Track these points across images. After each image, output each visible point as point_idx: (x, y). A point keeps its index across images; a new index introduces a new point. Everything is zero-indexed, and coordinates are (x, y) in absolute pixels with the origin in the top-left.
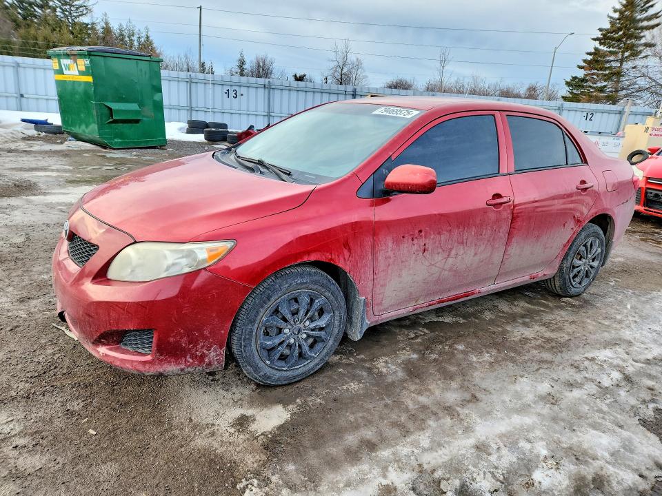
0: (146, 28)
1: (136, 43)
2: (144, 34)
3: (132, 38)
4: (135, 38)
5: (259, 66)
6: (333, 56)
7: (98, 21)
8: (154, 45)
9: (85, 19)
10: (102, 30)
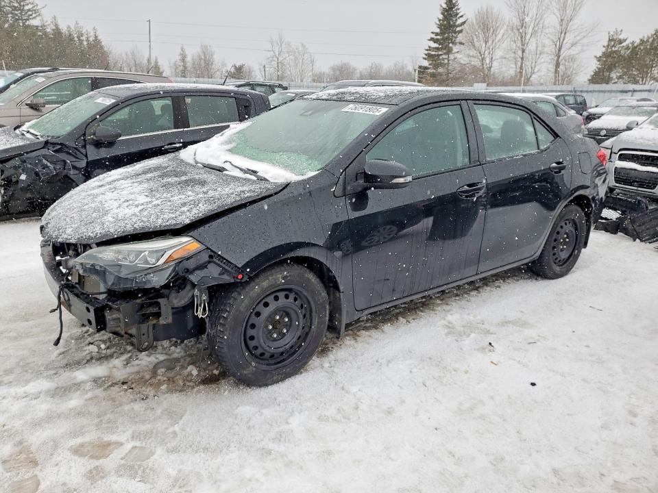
0: (94, 29)
1: (85, 43)
2: (92, 34)
3: (82, 38)
4: (84, 38)
5: (200, 59)
6: (269, 47)
7: (47, 24)
8: (103, 44)
9: (35, 22)
10: (52, 32)
